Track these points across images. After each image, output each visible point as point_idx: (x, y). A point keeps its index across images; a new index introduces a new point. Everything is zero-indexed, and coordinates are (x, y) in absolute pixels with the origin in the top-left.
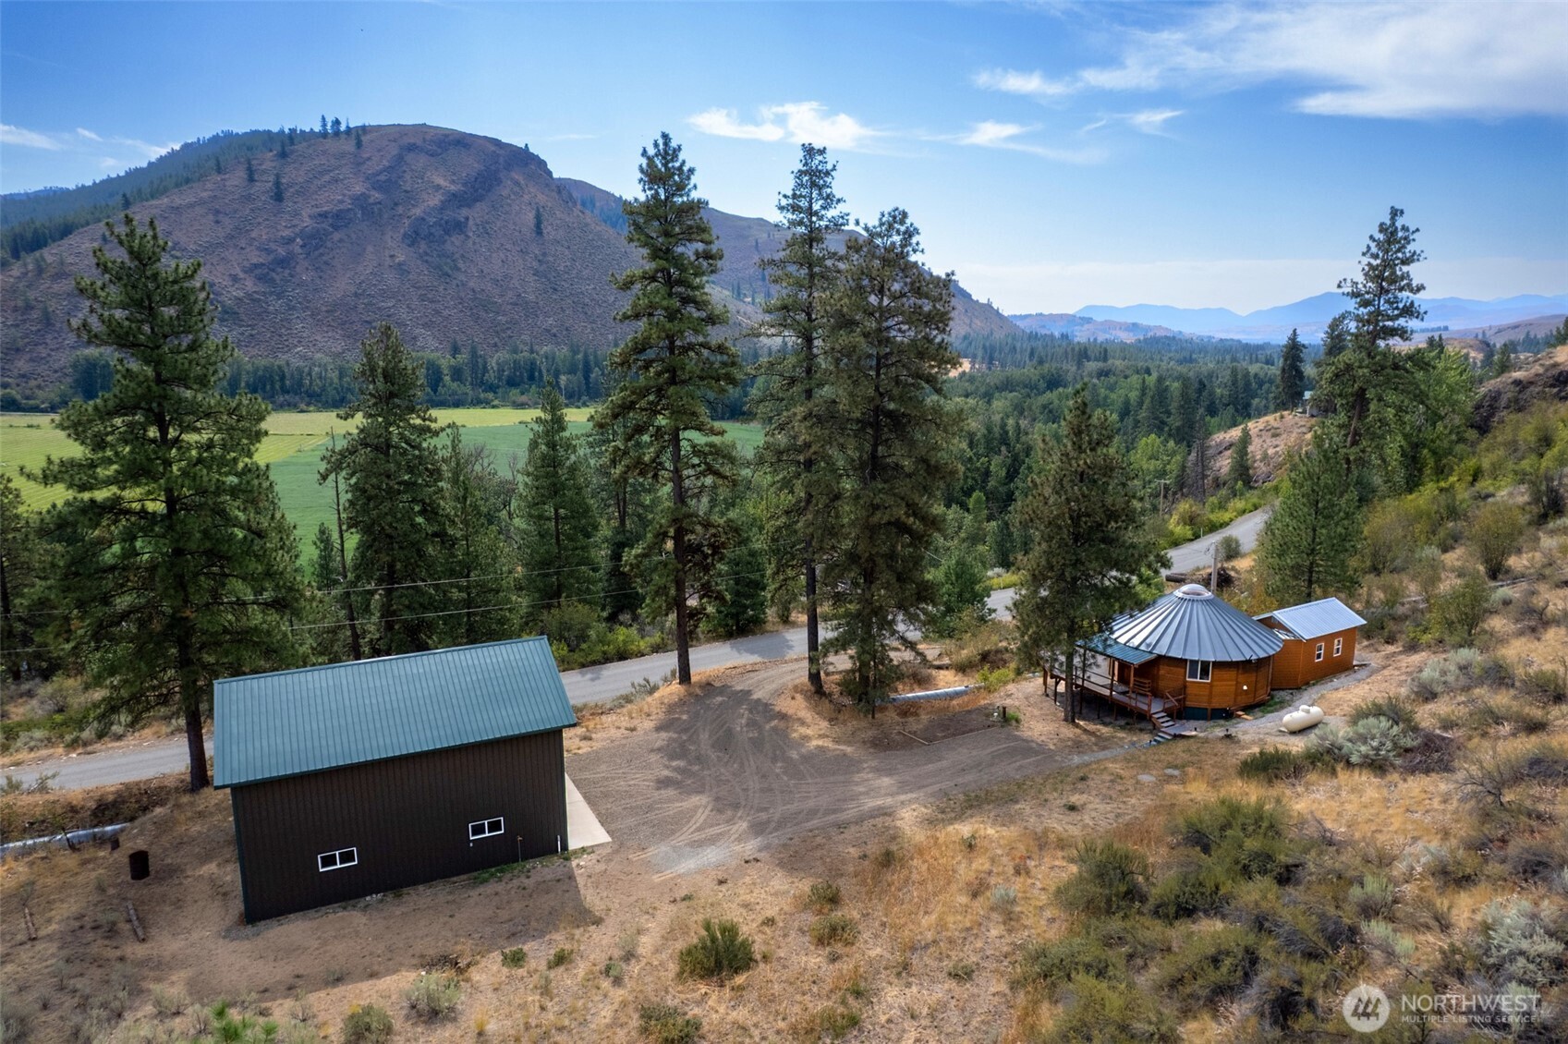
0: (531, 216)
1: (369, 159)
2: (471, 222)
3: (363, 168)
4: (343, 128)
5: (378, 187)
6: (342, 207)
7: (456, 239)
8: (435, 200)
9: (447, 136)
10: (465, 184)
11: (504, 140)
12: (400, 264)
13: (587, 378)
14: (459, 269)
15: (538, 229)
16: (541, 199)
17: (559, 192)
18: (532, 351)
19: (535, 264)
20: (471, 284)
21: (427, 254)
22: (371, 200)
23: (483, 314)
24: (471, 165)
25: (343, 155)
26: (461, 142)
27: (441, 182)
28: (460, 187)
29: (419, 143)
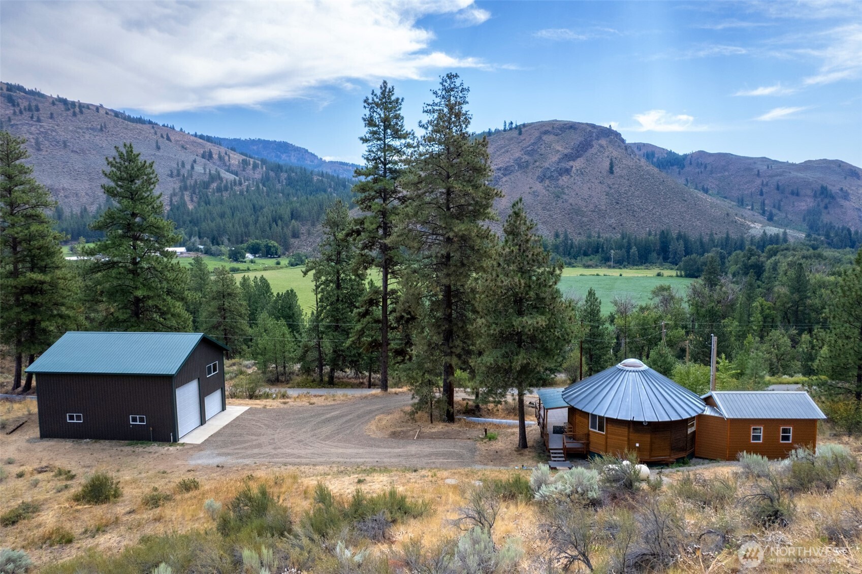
0: (606, 164)
1: (524, 140)
2: (574, 169)
3: (520, 144)
4: (514, 126)
5: (528, 153)
6: (508, 164)
7: (565, 178)
8: (555, 158)
9: (565, 124)
10: (572, 149)
11: (597, 124)
12: (534, 192)
13: (628, 252)
14: (565, 194)
15: (611, 171)
16: (615, 154)
17: (626, 150)
18: (599, 237)
19: (607, 189)
20: (570, 201)
21: (548, 186)
22: (523, 160)
23: (575, 216)
24: (576, 139)
25: (512, 139)
26: (572, 127)
27: (559, 148)
28: (569, 151)
29: (550, 129)
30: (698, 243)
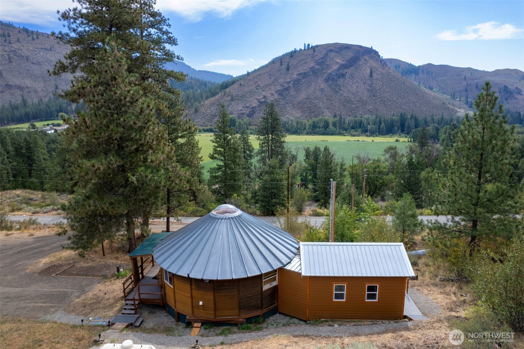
0: (369, 71)
1: (317, 55)
2: (347, 74)
3: (314, 59)
4: (310, 46)
5: (318, 64)
6: (306, 71)
7: (342, 80)
8: (336, 67)
9: (343, 46)
10: (347, 61)
11: (363, 46)
12: (322, 89)
13: (379, 127)
14: (341, 90)
15: (371, 75)
16: (374, 64)
17: (381, 62)
18: (361, 117)
19: (368, 87)
20: (345, 95)
21: (331, 85)
22: (316, 68)
23: (347, 105)
24: (350, 54)
25: (309, 55)
26: (347, 47)
27: (339, 61)
28: (345, 62)
29: (333, 49)
30: (423, 121)
